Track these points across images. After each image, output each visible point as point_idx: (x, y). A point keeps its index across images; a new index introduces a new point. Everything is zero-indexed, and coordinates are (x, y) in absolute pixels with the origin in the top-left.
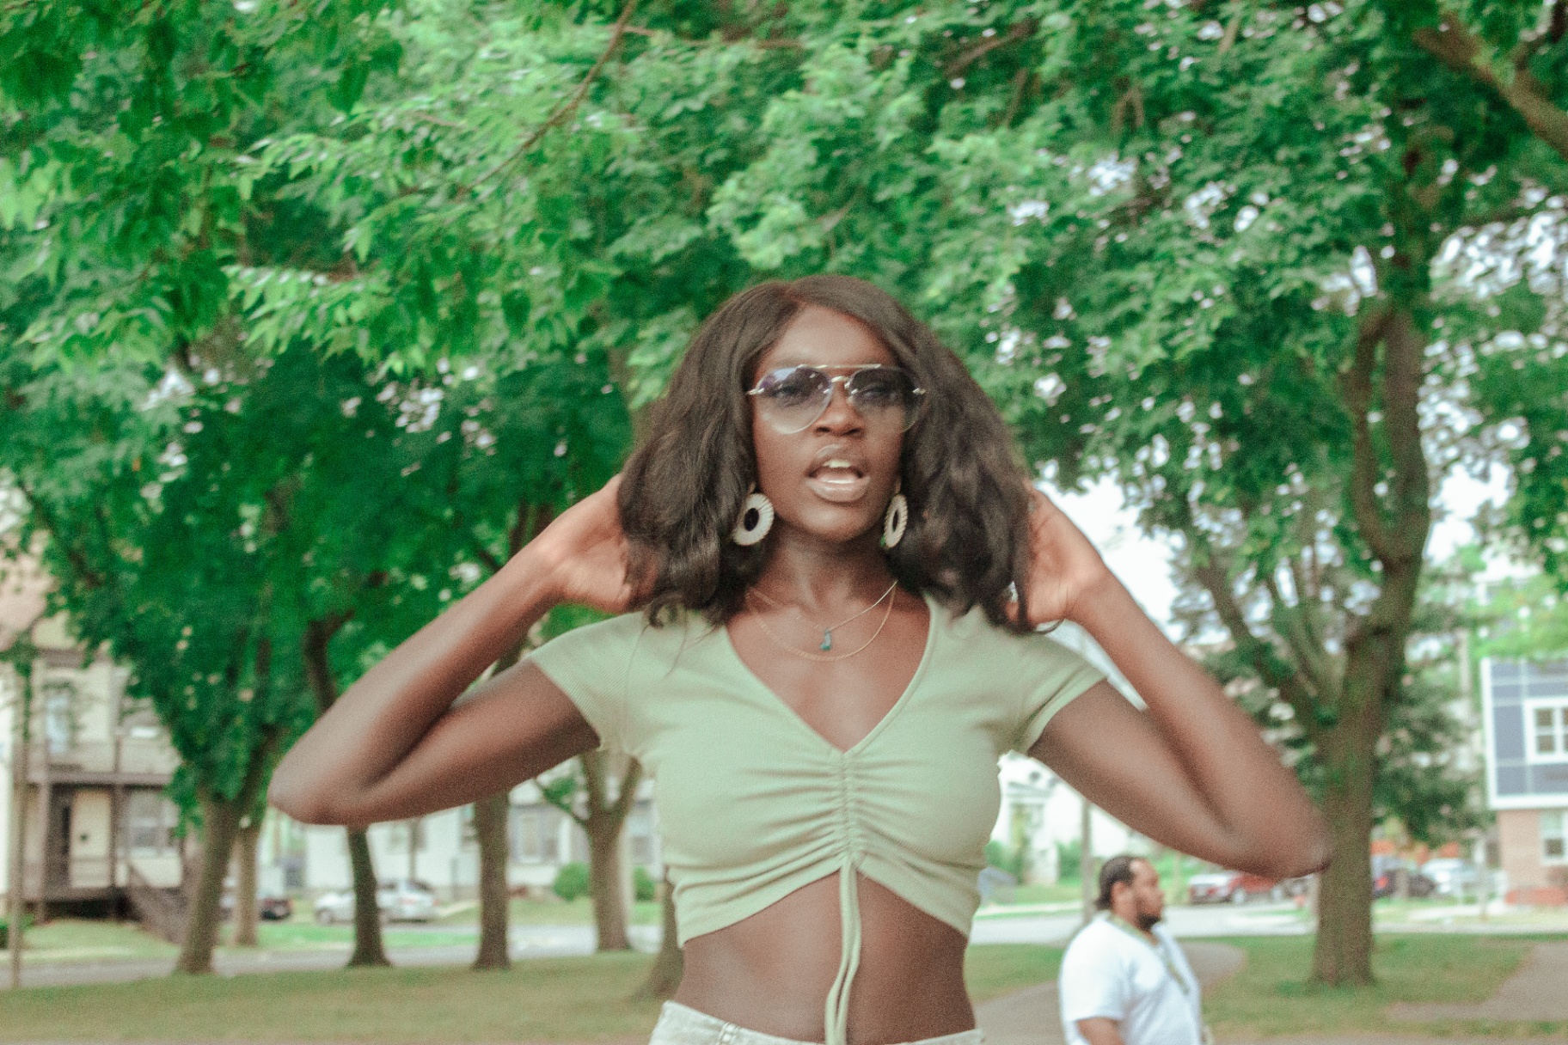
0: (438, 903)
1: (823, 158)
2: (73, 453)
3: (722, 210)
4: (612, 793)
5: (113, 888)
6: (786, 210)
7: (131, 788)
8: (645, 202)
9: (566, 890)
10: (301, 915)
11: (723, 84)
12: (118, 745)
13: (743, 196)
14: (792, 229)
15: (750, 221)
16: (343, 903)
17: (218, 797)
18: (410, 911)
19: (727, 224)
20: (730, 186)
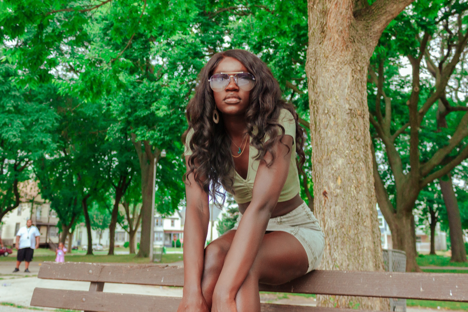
0: (104, 248)
1: (171, 99)
2: (37, 151)
3: (153, 108)
4: (134, 228)
5: (46, 243)
6: (164, 107)
7: (51, 226)
8: (141, 107)
9: (126, 246)
10: (80, 249)
11: (155, 88)
12: (49, 218)
13: (157, 105)
14: (165, 110)
15: (158, 109)
16: (86, 247)
17: (65, 225)
18: (99, 249)
19: (154, 110)
20: (155, 104)
